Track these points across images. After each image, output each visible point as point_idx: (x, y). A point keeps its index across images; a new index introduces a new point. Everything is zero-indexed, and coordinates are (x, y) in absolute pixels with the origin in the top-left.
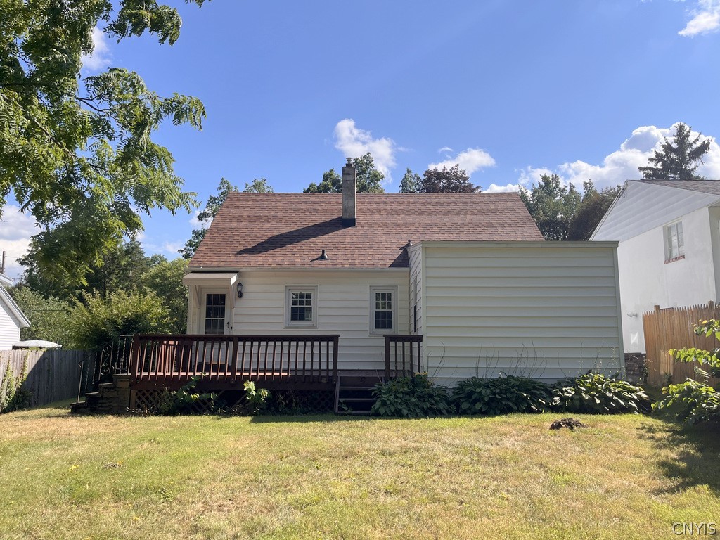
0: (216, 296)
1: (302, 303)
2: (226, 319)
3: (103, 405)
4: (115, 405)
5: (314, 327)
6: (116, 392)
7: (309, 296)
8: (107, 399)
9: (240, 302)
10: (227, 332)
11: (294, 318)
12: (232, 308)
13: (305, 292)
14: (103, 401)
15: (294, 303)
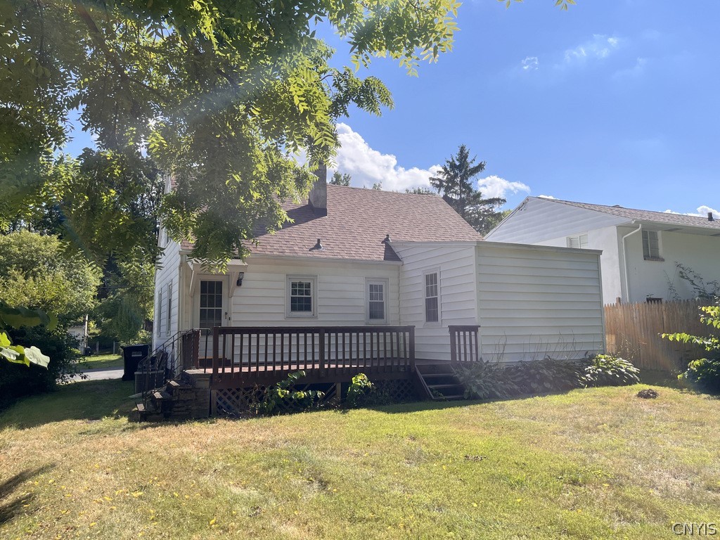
0: (212, 283)
1: (301, 292)
2: (224, 309)
3: (179, 409)
4: (195, 408)
5: (314, 317)
6: (194, 394)
7: (308, 285)
8: (184, 402)
9: (238, 291)
10: (224, 324)
11: (293, 308)
12: (230, 297)
13: (304, 281)
14: (180, 405)
15: (294, 292)
